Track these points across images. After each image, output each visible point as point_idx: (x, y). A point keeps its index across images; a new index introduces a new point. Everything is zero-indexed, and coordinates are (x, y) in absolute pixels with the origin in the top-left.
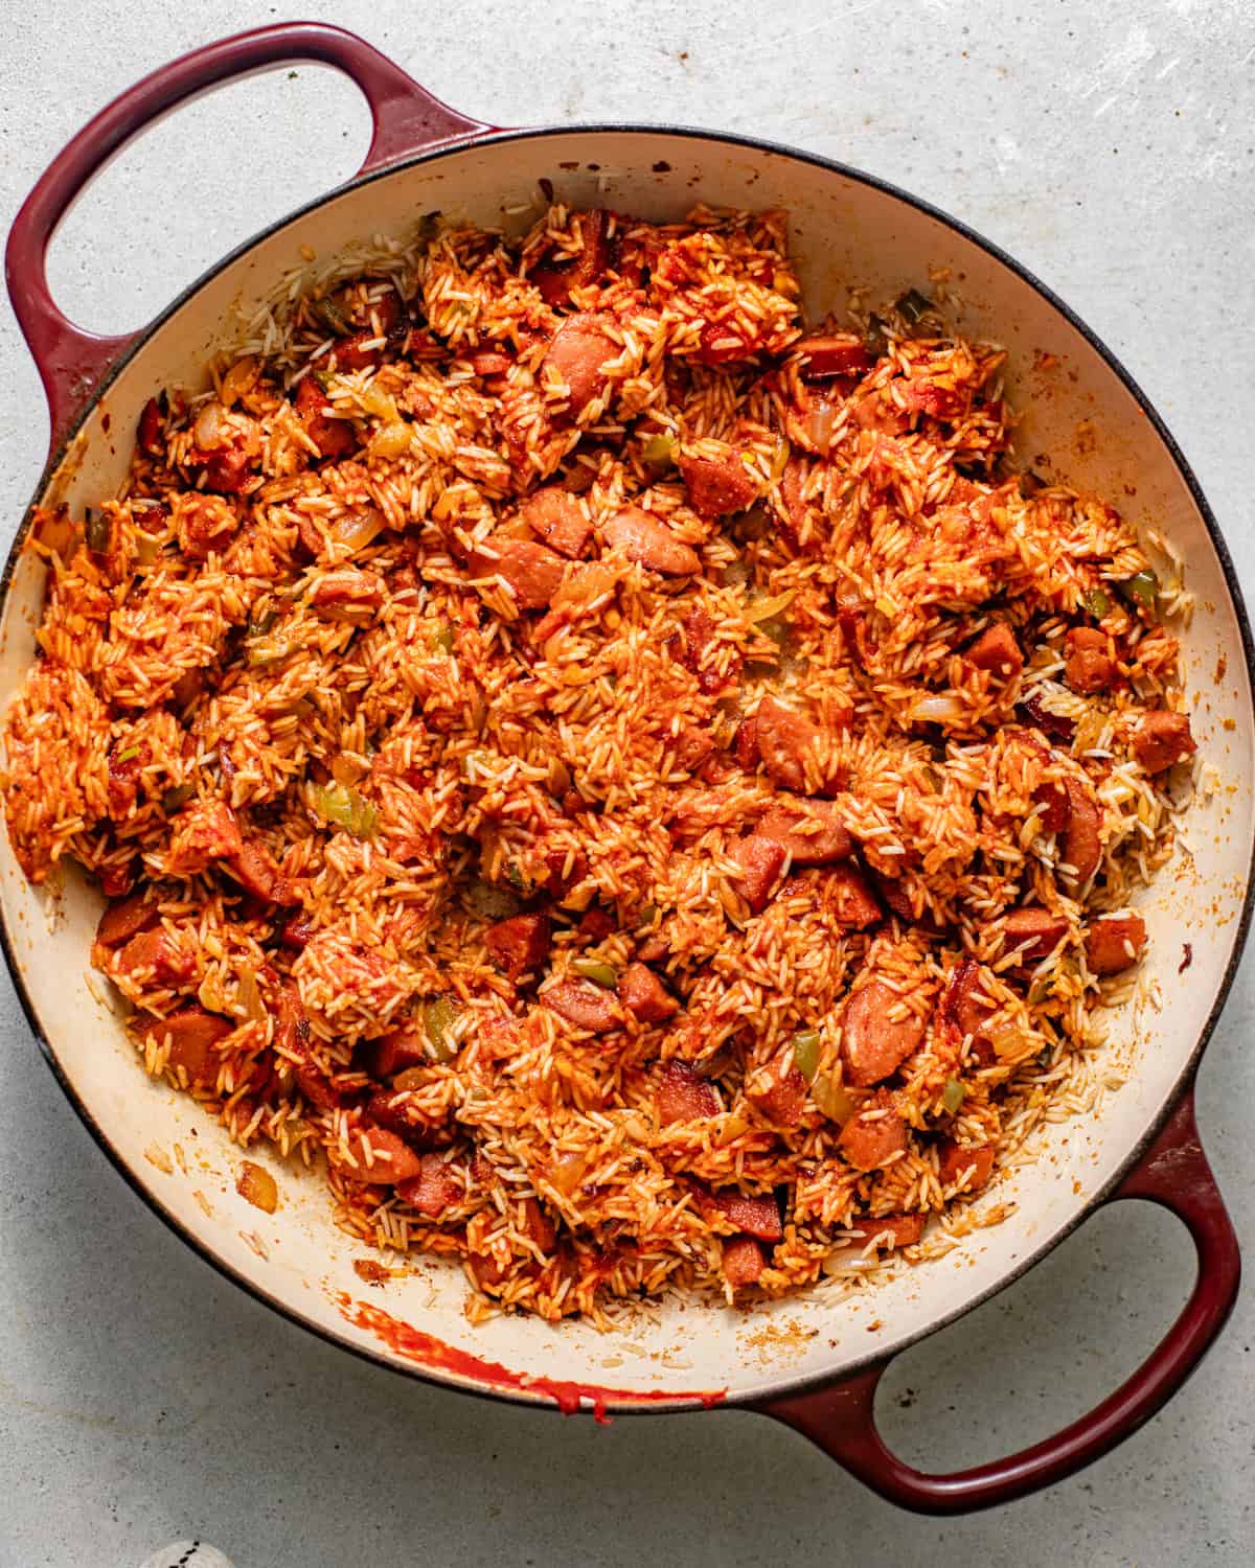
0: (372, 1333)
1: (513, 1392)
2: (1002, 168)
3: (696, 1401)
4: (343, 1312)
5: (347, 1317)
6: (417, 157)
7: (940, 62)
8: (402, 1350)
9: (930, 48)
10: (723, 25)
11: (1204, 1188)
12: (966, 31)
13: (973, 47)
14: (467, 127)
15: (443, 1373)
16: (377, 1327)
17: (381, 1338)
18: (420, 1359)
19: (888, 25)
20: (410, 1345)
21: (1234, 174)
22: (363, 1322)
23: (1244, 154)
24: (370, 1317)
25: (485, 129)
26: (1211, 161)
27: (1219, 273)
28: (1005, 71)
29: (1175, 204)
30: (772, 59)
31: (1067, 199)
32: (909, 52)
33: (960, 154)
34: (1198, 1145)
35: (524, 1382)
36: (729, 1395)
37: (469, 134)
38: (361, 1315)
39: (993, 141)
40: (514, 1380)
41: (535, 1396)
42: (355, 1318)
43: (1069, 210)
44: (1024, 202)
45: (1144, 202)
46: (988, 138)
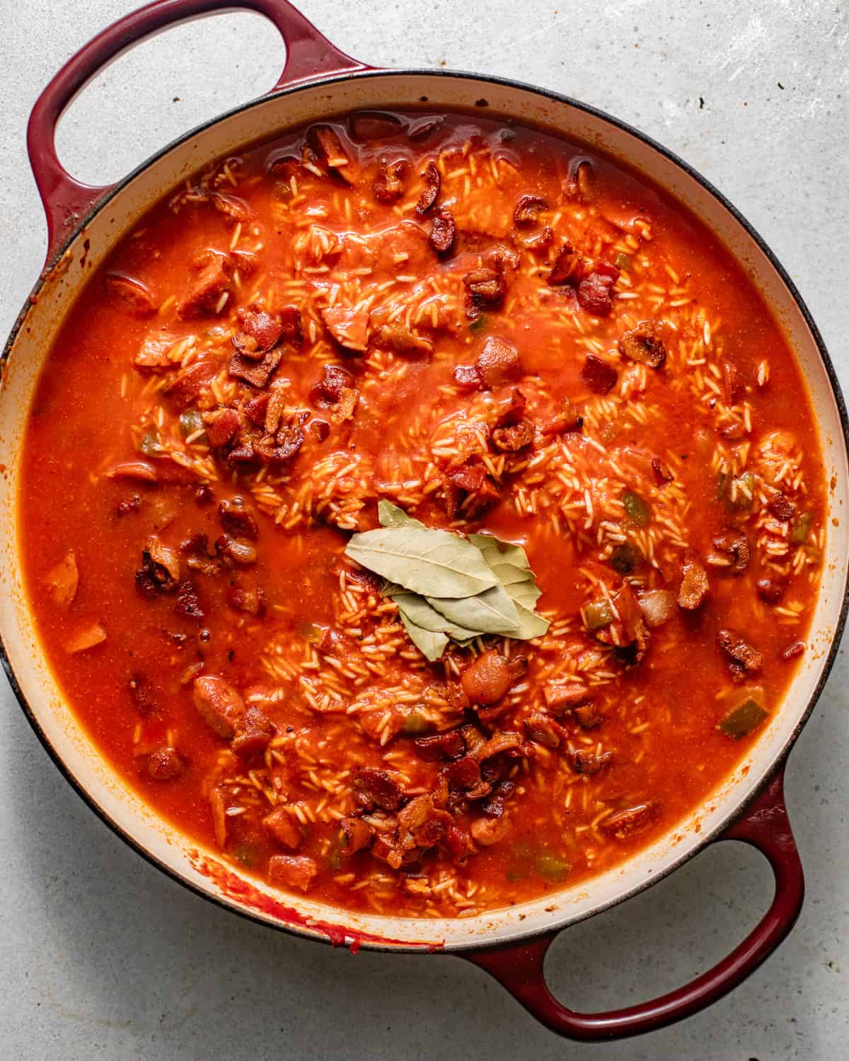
0: (210, 879)
1: (300, 928)
2: (668, 123)
3: (424, 947)
4: (192, 863)
5: (194, 866)
6: (314, 82)
7: (620, 52)
8: (229, 892)
9: (612, 43)
10: (468, 39)
11: (784, 838)
12: (636, 29)
13: (641, 40)
14: (349, 63)
15: (255, 911)
16: (214, 876)
17: (215, 883)
18: (240, 901)
19: (581, 30)
20: (233, 890)
21: (829, 113)
22: (205, 871)
23: (835, 98)
24: (210, 868)
25: (362, 67)
26: (812, 106)
27: (823, 182)
28: (665, 55)
29: (790, 137)
30: (504, 60)
31: (714, 141)
32: (598, 48)
33: (638, 115)
34: (783, 808)
35: (308, 922)
36: (446, 945)
37: (351, 69)
38: (205, 866)
39: (661, 104)
40: (302, 921)
41: (315, 933)
42: (199, 867)
43: (716, 147)
44: (685, 145)
45: (768, 139)
46: (656, 103)
